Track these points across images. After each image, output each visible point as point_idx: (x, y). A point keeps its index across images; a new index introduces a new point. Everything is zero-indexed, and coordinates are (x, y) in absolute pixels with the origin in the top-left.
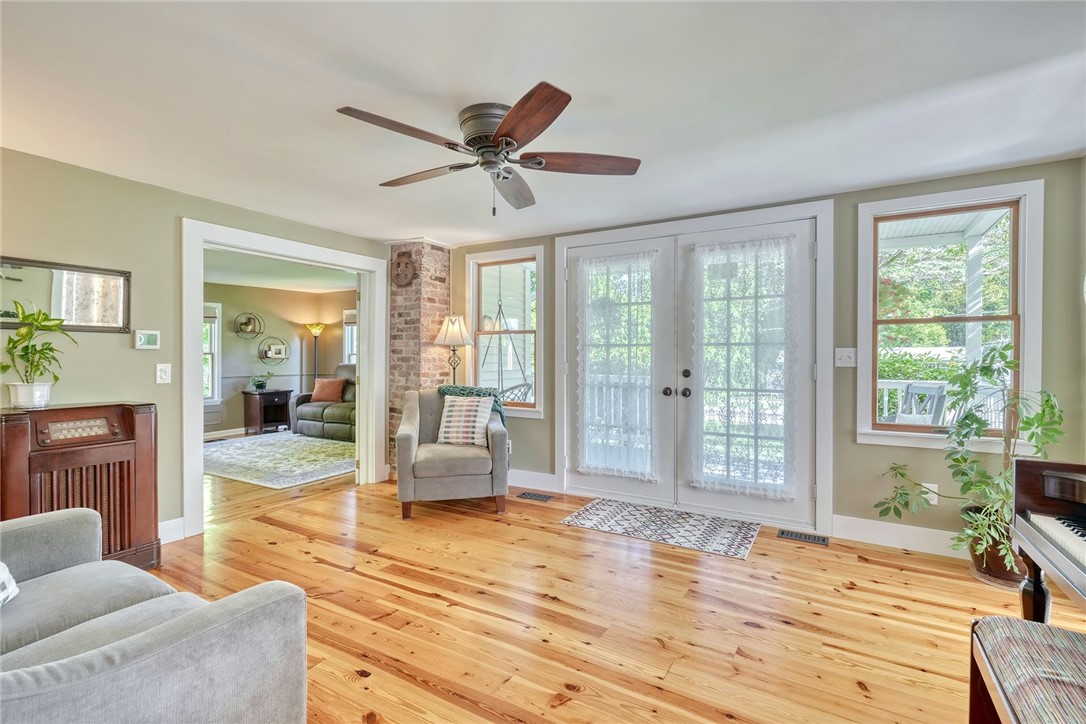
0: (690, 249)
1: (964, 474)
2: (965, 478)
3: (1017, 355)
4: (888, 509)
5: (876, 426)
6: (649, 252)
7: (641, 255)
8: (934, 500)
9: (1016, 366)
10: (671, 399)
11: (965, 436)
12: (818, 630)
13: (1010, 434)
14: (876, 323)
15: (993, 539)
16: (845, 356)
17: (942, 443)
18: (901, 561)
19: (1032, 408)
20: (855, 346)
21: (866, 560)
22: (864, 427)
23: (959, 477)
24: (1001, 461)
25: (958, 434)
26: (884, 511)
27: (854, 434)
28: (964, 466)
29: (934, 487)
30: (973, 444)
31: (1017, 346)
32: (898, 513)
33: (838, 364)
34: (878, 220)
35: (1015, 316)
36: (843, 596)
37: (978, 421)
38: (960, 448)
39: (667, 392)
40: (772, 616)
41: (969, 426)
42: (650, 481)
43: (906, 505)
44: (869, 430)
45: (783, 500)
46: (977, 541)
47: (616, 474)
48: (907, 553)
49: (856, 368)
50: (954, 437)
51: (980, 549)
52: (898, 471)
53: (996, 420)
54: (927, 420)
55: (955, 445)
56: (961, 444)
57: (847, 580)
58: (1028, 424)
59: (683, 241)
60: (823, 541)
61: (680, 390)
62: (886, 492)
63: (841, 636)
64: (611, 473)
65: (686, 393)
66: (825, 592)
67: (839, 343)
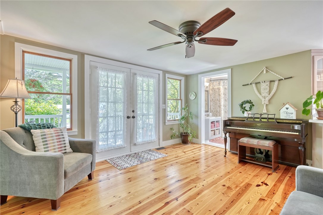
0: (135, 74)
5: (168, 121)
6: (124, 72)
7: (121, 72)
10: (129, 119)
16: (164, 106)
27: (165, 123)
31: (181, 105)
35: (181, 100)
39: (128, 117)
42: (124, 147)
45: (155, 141)
47: (113, 148)
48: (173, 145)
49: (165, 109)
52: (172, 129)
59: (132, 71)
60: (164, 148)
61: (132, 117)
64: (111, 149)
65: (133, 117)
67: (163, 103)
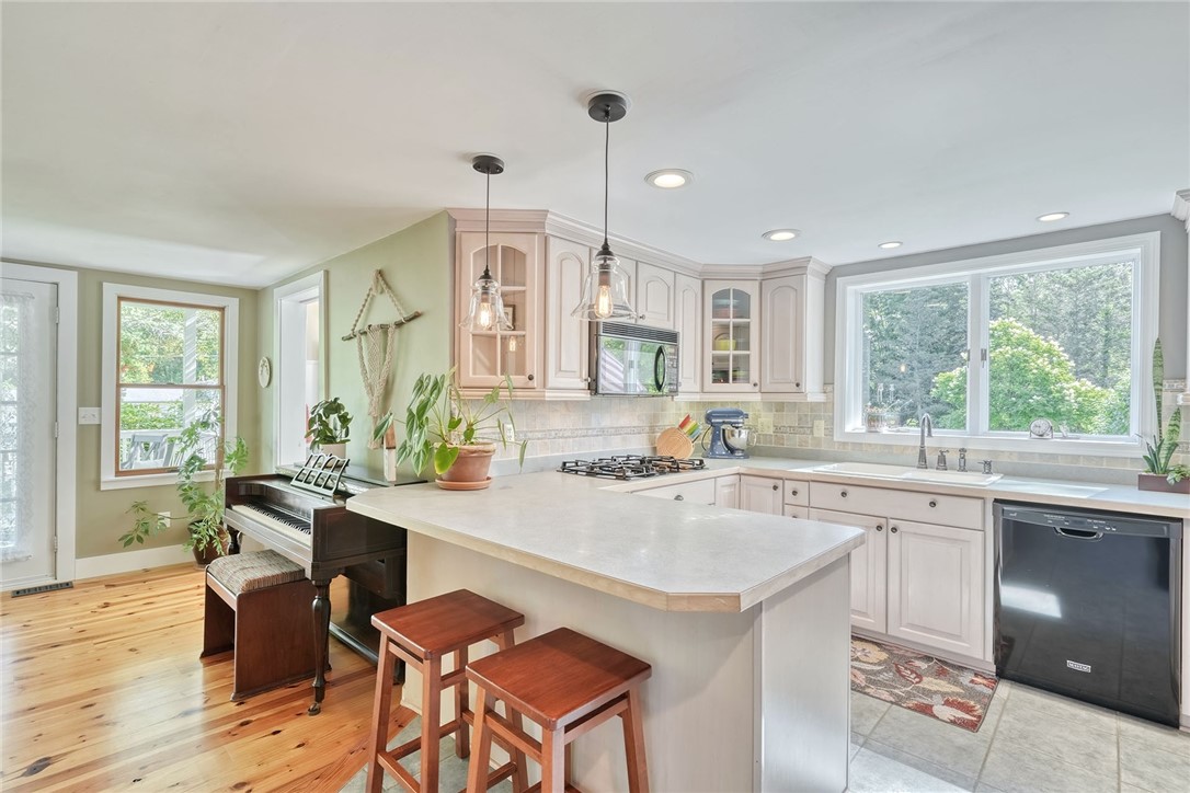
1: (191, 498)
2: (191, 501)
3: (223, 415)
4: (132, 539)
5: (118, 473)
8: (167, 522)
9: (222, 421)
11: (191, 471)
12: (87, 639)
13: (220, 466)
14: (119, 386)
15: (210, 536)
16: (89, 415)
17: (174, 479)
18: (144, 576)
19: (231, 448)
20: (99, 405)
21: (114, 586)
22: (108, 476)
23: (187, 502)
24: (214, 485)
25: (186, 471)
26: (128, 542)
27: (98, 482)
28: (190, 493)
29: (168, 514)
30: (196, 477)
31: (223, 408)
32: (140, 539)
33: (82, 422)
34: (120, 299)
35: (222, 386)
36: (101, 613)
37: (200, 460)
38: (187, 481)
40: (38, 648)
41: (193, 464)
43: (147, 532)
44: (112, 477)
45: (16, 560)
46: (199, 541)
48: (146, 571)
49: (100, 425)
50: (184, 474)
51: (202, 547)
52: (140, 507)
53: (211, 459)
54: (160, 464)
55: (184, 479)
56: (188, 477)
57: (101, 603)
58: (230, 458)
60: (68, 586)
62: (129, 527)
63: (109, 634)
66: (84, 617)
67: (82, 401)
